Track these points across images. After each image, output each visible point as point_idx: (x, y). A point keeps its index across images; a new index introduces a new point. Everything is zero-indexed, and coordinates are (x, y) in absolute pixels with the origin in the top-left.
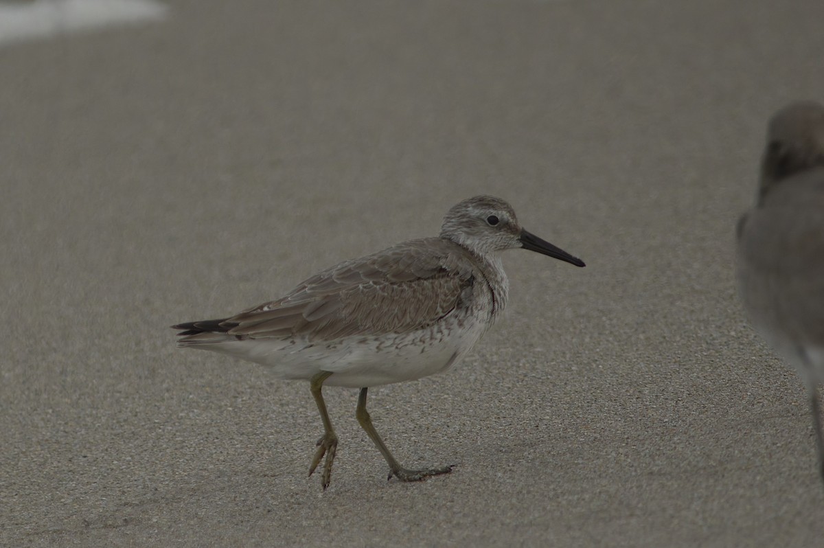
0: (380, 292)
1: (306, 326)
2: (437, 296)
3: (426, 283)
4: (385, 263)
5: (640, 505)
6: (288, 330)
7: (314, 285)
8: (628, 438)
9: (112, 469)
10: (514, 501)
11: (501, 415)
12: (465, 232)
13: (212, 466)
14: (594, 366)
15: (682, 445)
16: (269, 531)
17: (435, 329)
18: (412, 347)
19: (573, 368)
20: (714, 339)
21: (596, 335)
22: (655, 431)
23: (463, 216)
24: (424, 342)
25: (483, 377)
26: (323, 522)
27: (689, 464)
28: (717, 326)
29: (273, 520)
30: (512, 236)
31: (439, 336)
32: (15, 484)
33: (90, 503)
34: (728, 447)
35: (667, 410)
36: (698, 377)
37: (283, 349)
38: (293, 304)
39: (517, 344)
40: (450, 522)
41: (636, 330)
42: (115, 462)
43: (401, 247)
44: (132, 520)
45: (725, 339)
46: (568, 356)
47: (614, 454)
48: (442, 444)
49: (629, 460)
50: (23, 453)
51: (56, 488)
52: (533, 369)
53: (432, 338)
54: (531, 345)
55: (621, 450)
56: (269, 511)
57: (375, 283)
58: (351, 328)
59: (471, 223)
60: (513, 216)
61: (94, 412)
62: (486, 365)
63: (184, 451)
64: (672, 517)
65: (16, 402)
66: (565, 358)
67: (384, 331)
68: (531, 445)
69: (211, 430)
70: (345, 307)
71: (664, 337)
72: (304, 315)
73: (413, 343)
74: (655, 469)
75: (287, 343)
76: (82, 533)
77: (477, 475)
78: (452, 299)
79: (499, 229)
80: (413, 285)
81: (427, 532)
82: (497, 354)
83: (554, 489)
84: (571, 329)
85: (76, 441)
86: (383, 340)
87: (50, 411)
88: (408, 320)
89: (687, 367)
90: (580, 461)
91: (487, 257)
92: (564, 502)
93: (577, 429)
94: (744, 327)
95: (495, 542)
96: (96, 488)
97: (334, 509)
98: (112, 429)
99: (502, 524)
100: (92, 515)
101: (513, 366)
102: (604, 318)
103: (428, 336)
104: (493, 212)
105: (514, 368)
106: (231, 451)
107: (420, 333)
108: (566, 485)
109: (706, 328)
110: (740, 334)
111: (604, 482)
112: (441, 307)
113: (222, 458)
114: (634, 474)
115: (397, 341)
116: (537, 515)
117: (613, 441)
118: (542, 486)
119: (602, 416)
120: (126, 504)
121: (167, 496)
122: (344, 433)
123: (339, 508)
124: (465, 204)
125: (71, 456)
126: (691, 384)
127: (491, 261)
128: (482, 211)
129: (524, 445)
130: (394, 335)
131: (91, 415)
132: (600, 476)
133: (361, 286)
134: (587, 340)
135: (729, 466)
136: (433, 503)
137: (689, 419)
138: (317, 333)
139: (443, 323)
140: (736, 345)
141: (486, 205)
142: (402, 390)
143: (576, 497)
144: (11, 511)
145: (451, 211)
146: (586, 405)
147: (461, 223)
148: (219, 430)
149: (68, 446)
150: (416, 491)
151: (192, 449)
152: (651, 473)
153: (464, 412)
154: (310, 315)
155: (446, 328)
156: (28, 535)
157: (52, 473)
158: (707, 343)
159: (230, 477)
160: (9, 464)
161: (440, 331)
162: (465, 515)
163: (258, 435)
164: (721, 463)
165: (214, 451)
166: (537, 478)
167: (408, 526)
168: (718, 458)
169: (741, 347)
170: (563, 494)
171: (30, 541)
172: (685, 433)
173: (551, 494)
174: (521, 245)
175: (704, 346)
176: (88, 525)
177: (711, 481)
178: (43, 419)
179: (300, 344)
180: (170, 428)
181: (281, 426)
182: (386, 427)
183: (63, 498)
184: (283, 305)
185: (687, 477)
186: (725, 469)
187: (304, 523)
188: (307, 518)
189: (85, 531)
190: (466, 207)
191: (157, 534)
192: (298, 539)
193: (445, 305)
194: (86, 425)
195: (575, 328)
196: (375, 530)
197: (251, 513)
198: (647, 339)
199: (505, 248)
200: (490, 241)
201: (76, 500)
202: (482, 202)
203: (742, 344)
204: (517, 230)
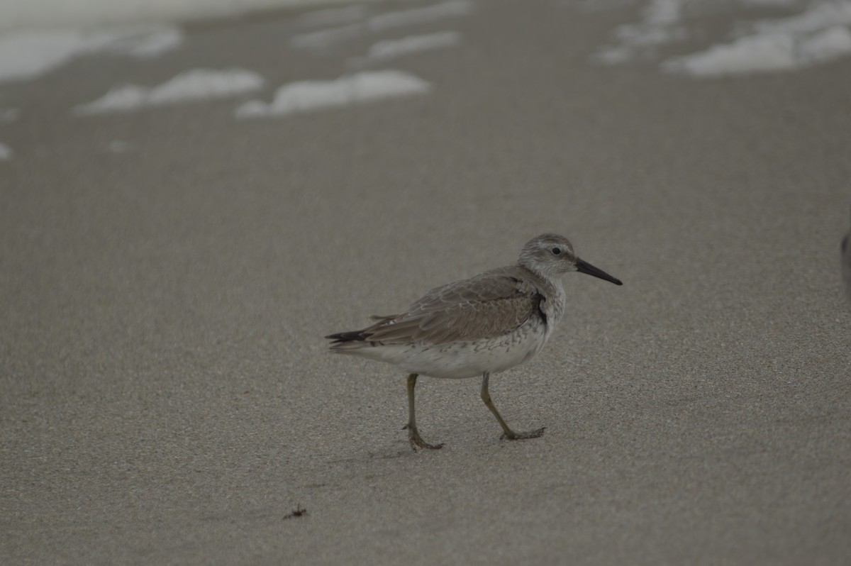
0: (475, 309)
1: (422, 334)
2: (515, 311)
3: (508, 302)
4: (477, 287)
5: (770, 444)
6: (409, 338)
7: (426, 304)
8: (761, 395)
9: (389, 416)
10: (679, 440)
11: (670, 379)
12: (537, 260)
13: (461, 414)
14: (737, 343)
15: (800, 401)
16: (502, 461)
17: (516, 334)
18: (499, 348)
19: (722, 345)
20: (824, 324)
21: (738, 321)
22: (782, 391)
23: (535, 248)
24: (508, 344)
25: (657, 351)
26: (541, 455)
27: (806, 414)
28: (826, 315)
29: (505, 453)
30: (570, 263)
31: (518, 339)
32: (319, 426)
33: (373, 440)
34: (833, 402)
35: (790, 375)
36: (813, 352)
37: (406, 352)
38: (412, 318)
39: (682, 327)
40: (633, 455)
41: (768, 317)
42: (391, 411)
43: (487, 274)
44: (404, 452)
45: (831, 325)
46: (718, 336)
47: (751, 407)
48: (628, 399)
49: (762, 411)
50: (325, 404)
51: (349, 430)
52: (693, 345)
53: (514, 341)
54: (692, 328)
55: (756, 404)
56: (502, 447)
57: (471, 302)
58: (454, 336)
59: (540, 253)
60: (571, 247)
61: (376, 375)
62: (659, 343)
63: (441, 403)
64: (793, 452)
65: (320, 367)
66: (716, 337)
67: (479, 337)
68: (692, 400)
69: (461, 389)
70: (450, 320)
71: (788, 323)
72: (420, 327)
73: (501, 345)
74: (781, 417)
75: (410, 347)
76: (367, 462)
77: (653, 422)
78: (526, 312)
79: (561, 257)
80: (498, 303)
81: (616, 462)
82: (667, 334)
83: (708, 432)
84: (721, 317)
85: (363, 396)
86: (478, 344)
87: (345, 374)
88: (495, 329)
89: (804, 344)
90: (727, 412)
91: (550, 279)
92: (716, 441)
93: (725, 389)
94: (846, 316)
95: (665, 469)
96: (378, 429)
97: (549, 445)
98: (389, 387)
99: (671, 457)
100: (375, 449)
101: (678, 342)
102: (745, 309)
103: (511, 340)
104: (557, 245)
105: (680, 345)
106: (475, 404)
107: (505, 337)
108: (717, 429)
109: (818, 316)
110: (842, 321)
111: (744, 427)
112: (519, 319)
113: (468, 408)
114: (766, 421)
115: (489, 344)
116: (695, 451)
117: (751, 397)
118: (700, 430)
119: (743, 379)
120: (399, 441)
121: (429, 436)
122: (556, 391)
123: (553, 445)
124: (536, 240)
125: (359, 407)
126: (807, 356)
127: (552, 282)
128: (548, 245)
129: (686, 400)
130: (484, 340)
131: (374, 377)
132: (741, 423)
133: (460, 305)
134: (732, 325)
135: (835, 416)
136: (620, 442)
137: (806, 382)
138: (430, 339)
139: (520, 330)
140: (840, 329)
141: (551, 240)
142: (598, 360)
143: (724, 437)
144: (317, 446)
145: (526, 245)
146: (731, 371)
147: (533, 253)
148: (467, 388)
149: (357, 399)
150: (608, 433)
151: (447, 402)
152: (778, 421)
153: (643, 376)
154: (425, 326)
155: (523, 333)
156: (329, 463)
157: (346, 418)
158: (819, 327)
159: (474, 422)
160: (315, 412)
161: (519, 336)
162: (644, 450)
163: (494, 392)
164: (829, 414)
165: (463, 403)
166: (696, 424)
167: (603, 458)
168: (827, 410)
169: (844, 330)
170: (715, 435)
171: (331, 467)
172: (803, 392)
173: (706, 435)
174: (577, 269)
175: (817, 329)
176: (372, 456)
177: (822, 426)
178: (339, 380)
179: (419, 348)
180: (431, 387)
181: (511, 386)
182: (587, 387)
183: (354, 436)
184: (405, 319)
185: (804, 424)
186: (831, 418)
187: (528, 456)
188: (530, 452)
189: (370, 460)
190: (537, 241)
191: (421, 463)
192: (523, 467)
193: (521, 317)
194: (370, 384)
195: (723, 316)
196: (579, 461)
197: (490, 448)
198: (776, 324)
199: (565, 271)
200: (554, 266)
201: (364, 438)
202: (548, 238)
203: (845, 328)
204: (574, 258)
